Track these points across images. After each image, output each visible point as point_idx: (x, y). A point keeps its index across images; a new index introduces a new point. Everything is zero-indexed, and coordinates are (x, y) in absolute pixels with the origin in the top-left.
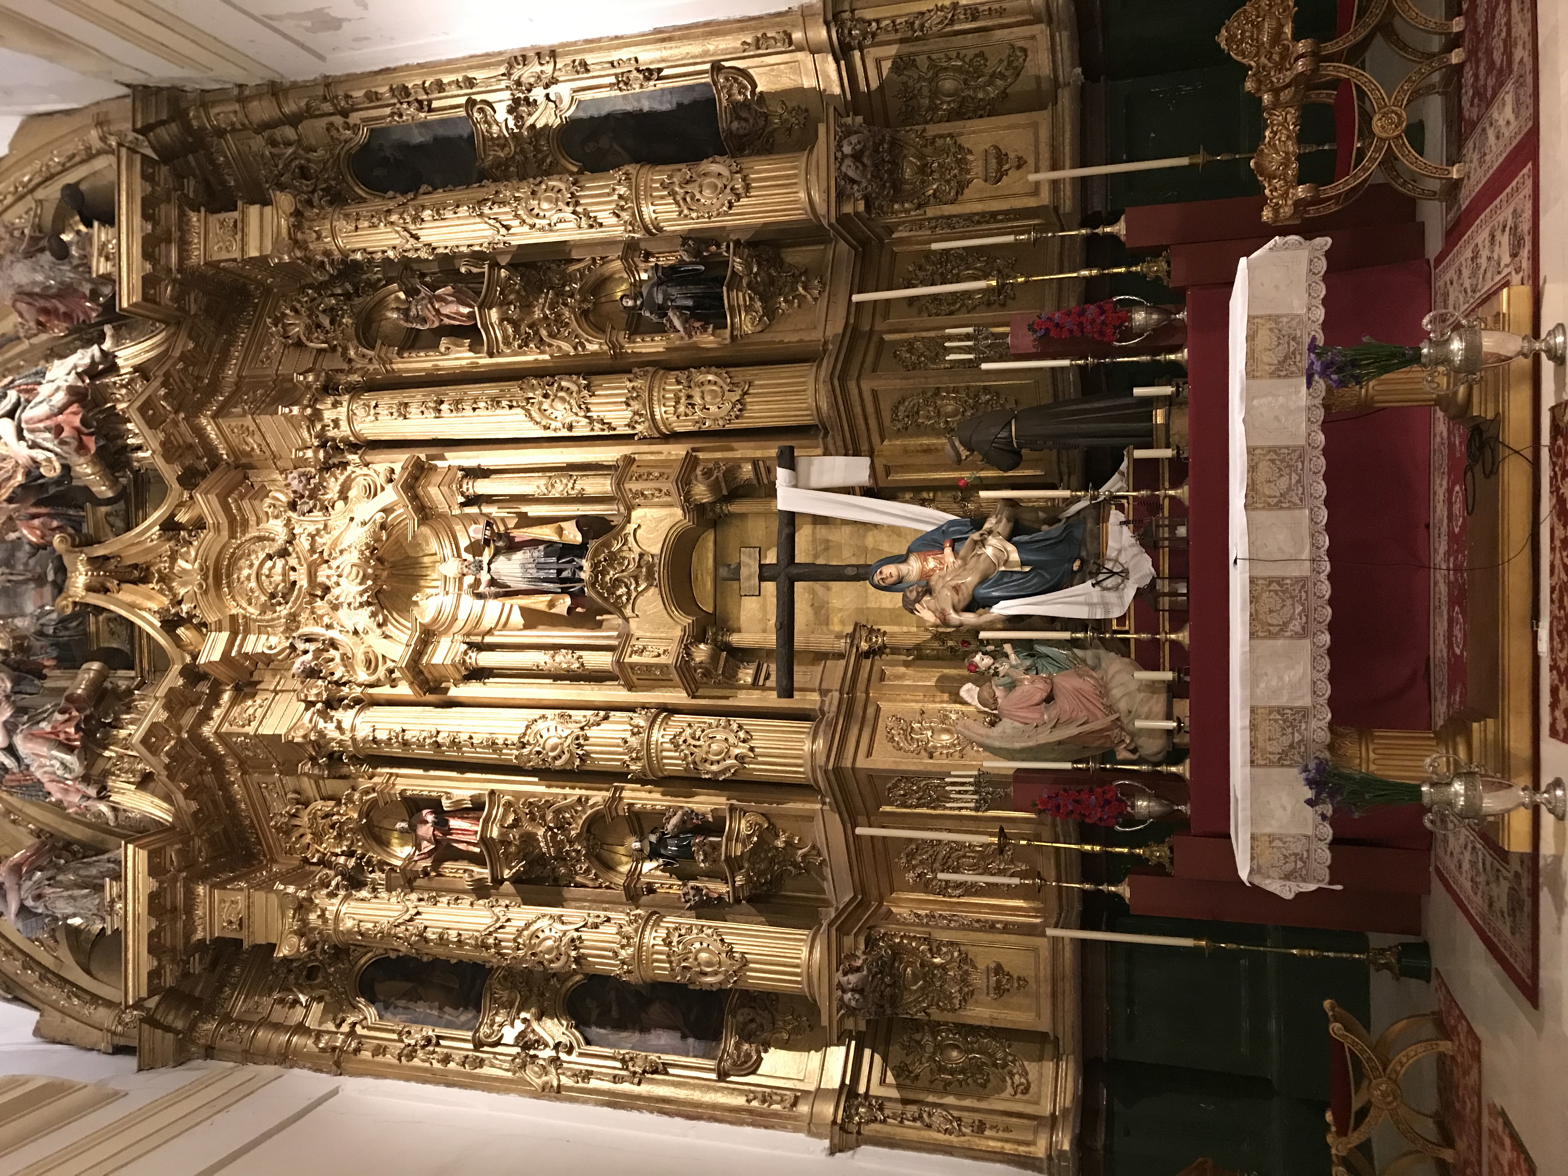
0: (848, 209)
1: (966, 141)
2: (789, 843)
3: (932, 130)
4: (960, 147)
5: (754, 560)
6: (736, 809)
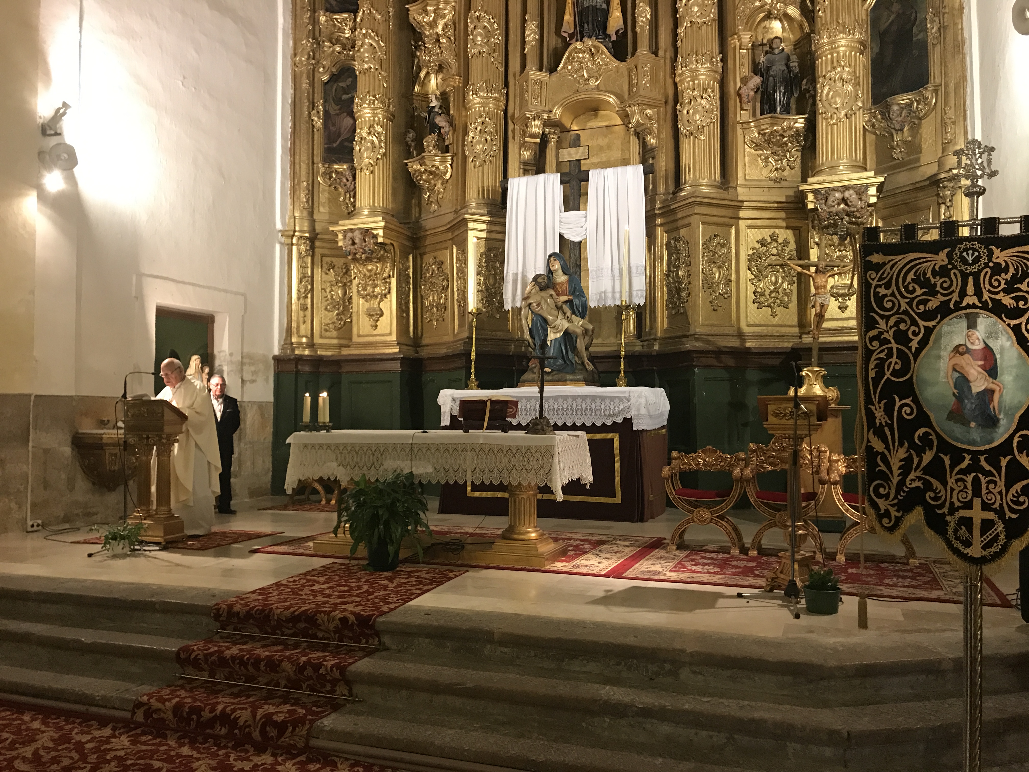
0: (810, 197)
5: (581, 156)
6: (452, 159)
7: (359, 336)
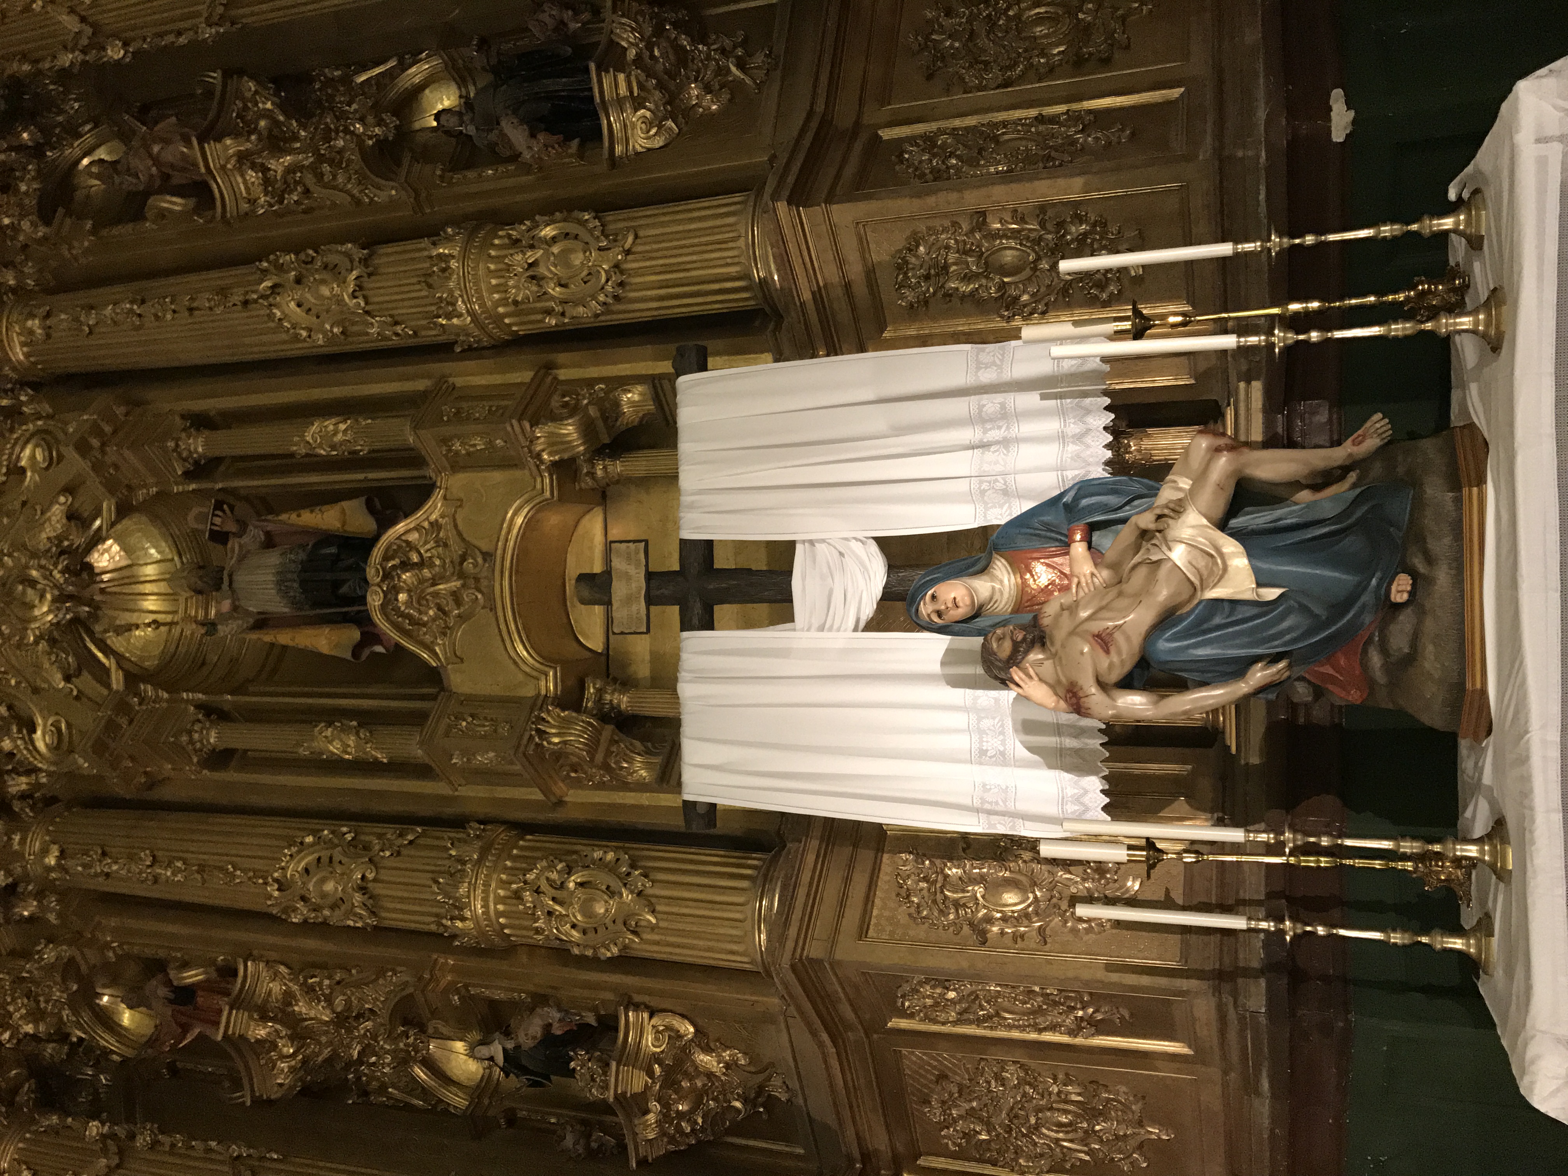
2: (731, 1065)
5: (637, 566)
6: (637, 1007)
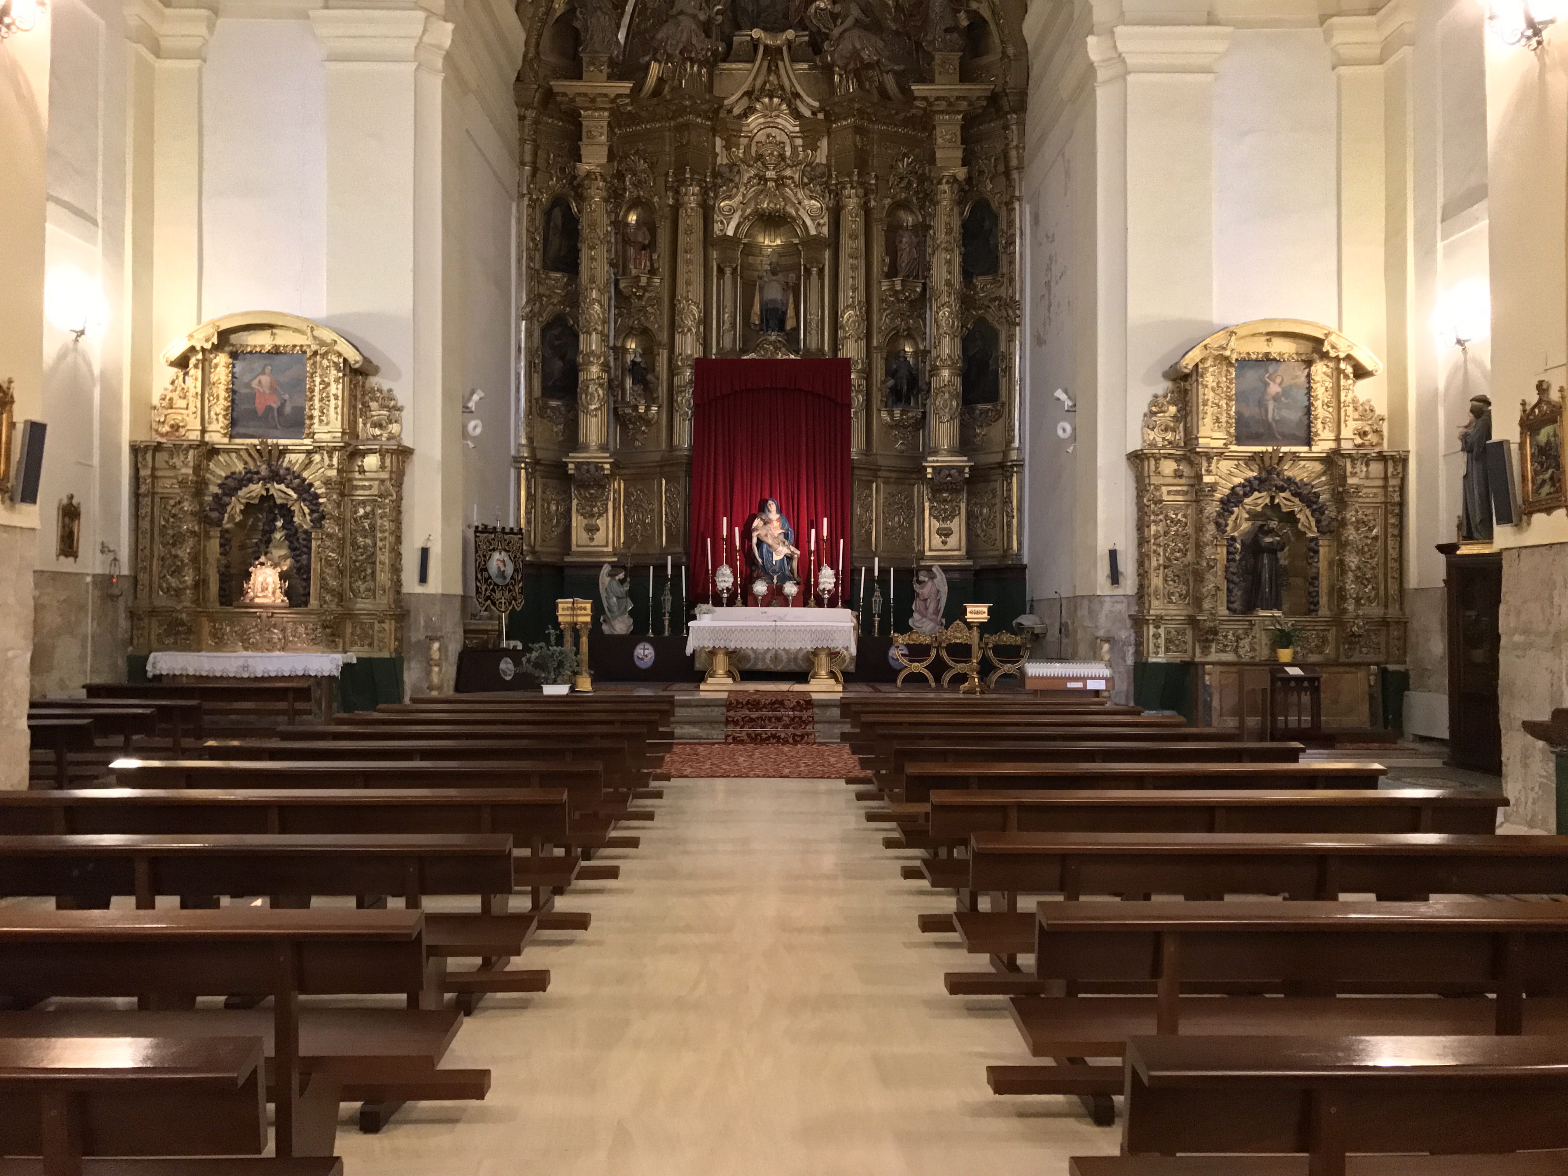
1: (956, 519)
2: (644, 432)
3: (963, 506)
4: (953, 517)
6: (659, 408)
7: (578, 546)
